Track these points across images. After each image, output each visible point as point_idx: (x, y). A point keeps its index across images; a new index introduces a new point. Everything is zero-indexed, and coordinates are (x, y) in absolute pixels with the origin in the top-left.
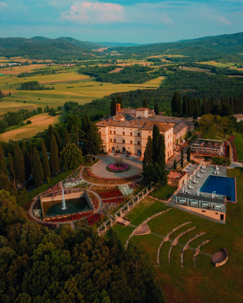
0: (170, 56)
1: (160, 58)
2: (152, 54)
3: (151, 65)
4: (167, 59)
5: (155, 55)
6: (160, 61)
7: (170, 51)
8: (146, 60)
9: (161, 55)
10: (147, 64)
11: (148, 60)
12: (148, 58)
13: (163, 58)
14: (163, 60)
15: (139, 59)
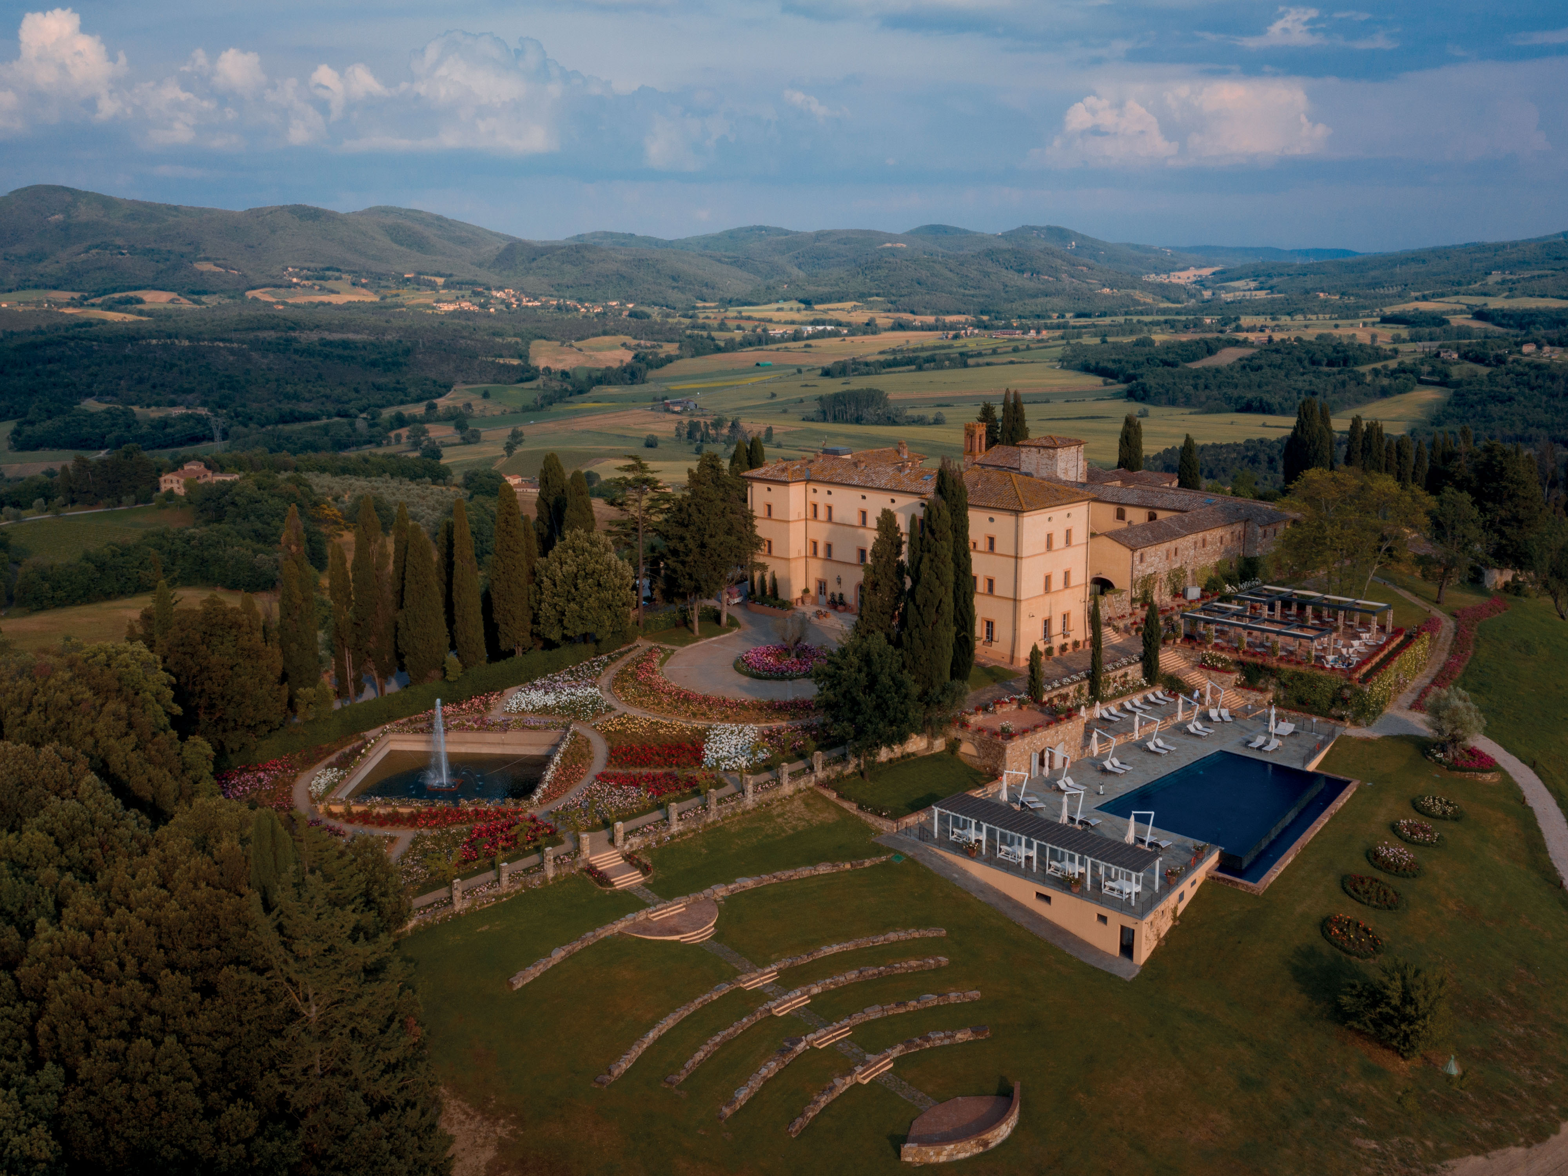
0: (1496, 303)
1: (1447, 313)
2: (1413, 294)
3: (1397, 339)
4: (1481, 315)
5: (1425, 298)
6: (1445, 322)
7: (1504, 282)
8: (1378, 319)
9: (1453, 299)
10: (1374, 337)
11: (1386, 320)
12: (1388, 311)
13: (1462, 312)
14: (1457, 321)
15: (1347, 313)
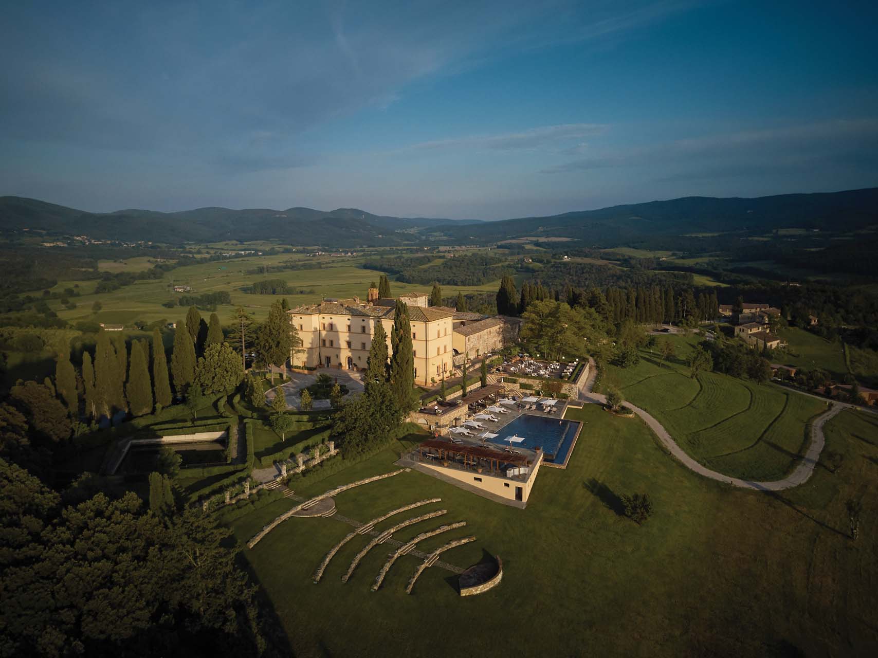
0: (542, 240)
1: (523, 244)
2: (508, 237)
3: (504, 254)
4: (537, 244)
5: (513, 238)
6: (523, 248)
7: (544, 231)
8: (496, 247)
9: (525, 238)
10: (495, 254)
11: (499, 247)
12: (499, 244)
13: (528, 243)
14: (527, 247)
15: (484, 244)
